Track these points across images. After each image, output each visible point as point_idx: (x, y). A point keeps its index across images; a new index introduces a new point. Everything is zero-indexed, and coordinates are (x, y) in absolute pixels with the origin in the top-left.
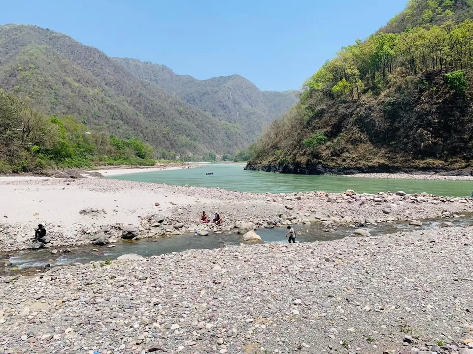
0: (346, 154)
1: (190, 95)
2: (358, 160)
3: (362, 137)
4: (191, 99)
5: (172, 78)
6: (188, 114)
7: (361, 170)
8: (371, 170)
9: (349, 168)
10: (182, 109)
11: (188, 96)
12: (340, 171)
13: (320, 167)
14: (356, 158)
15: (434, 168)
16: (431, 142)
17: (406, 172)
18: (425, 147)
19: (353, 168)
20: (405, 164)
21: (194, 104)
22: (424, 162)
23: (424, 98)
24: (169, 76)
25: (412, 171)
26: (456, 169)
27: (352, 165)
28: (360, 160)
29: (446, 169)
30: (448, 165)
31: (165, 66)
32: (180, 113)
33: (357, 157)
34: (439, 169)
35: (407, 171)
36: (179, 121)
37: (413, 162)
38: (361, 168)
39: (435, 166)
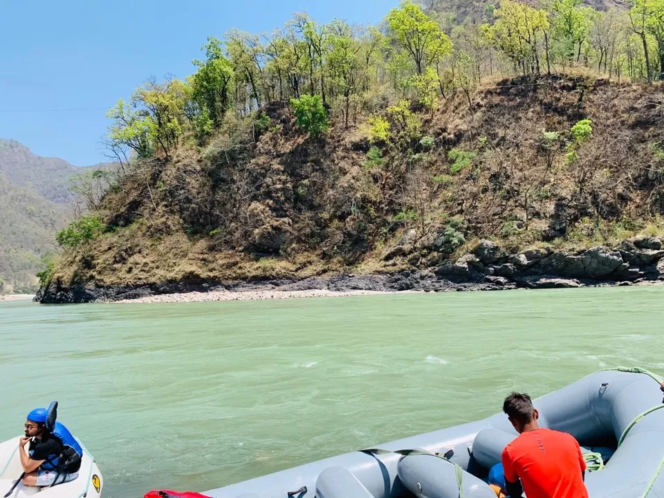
0: (137, 258)
1: (58, 189)
2: (153, 268)
3: (169, 223)
4: (60, 194)
5: (28, 161)
6: (45, 216)
7: (155, 289)
8: (172, 286)
9: (137, 286)
10: (33, 208)
11: (55, 189)
12: (118, 293)
13: (90, 286)
14: (151, 265)
15: (274, 278)
16: (272, 226)
17: (228, 288)
18: (262, 236)
19: (142, 286)
20: (228, 272)
21: (65, 202)
22: (257, 265)
23: (261, 145)
24: (23, 158)
25: (237, 285)
26: (306, 278)
27: (140, 279)
28: (157, 268)
29: (292, 279)
30: (296, 271)
31: (16, 142)
32: (31, 215)
33: (153, 262)
34: (280, 279)
35: (229, 286)
36: (23, 227)
37: (240, 268)
38: (154, 283)
39: (274, 273)
